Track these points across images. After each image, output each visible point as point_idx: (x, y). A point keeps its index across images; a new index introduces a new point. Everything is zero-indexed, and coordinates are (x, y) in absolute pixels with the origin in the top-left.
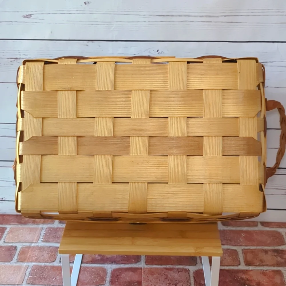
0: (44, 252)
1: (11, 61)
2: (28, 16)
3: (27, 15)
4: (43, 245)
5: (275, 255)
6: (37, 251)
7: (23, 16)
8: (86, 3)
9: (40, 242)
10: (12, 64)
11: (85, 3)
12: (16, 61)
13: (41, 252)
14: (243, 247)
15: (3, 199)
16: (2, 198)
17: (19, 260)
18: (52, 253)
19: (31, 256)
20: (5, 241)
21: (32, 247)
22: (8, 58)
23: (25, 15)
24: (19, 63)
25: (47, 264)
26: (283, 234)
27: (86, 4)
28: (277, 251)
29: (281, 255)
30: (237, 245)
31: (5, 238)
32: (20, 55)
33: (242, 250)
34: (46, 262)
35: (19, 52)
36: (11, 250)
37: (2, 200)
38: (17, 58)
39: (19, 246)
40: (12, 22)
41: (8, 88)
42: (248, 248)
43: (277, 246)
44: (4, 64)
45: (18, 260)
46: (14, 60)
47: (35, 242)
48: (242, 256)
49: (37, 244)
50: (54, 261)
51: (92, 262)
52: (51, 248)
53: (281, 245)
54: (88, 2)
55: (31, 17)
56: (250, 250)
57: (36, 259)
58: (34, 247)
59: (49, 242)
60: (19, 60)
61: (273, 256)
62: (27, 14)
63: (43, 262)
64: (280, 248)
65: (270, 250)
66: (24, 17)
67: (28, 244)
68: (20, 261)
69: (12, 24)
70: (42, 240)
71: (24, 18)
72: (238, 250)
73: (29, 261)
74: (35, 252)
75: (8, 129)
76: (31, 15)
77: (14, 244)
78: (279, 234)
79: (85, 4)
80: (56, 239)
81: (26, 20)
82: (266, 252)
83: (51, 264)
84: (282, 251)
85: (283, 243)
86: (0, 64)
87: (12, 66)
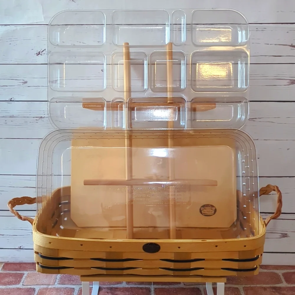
0: (61, 292)
1: (36, 120)
3: (53, 81)
4: (59, 287)
5: (273, 292)
6: (55, 292)
9: (57, 284)
10: (37, 122)
11: (102, 70)
13: (59, 292)
14: (244, 286)
16: (20, 246)
18: (69, 293)
20: (24, 285)
21: (50, 288)
22: (34, 117)
24: (43, 121)
26: (280, 274)
28: (275, 288)
29: (279, 291)
30: (239, 284)
31: (24, 282)
32: (44, 114)
33: (243, 288)
35: (44, 112)
36: (30, 292)
37: (20, 249)
38: (42, 117)
39: (37, 288)
40: (39, 86)
41: (32, 143)
42: (249, 286)
43: (275, 284)
44: (30, 122)
46: (39, 119)
47: (52, 285)
48: (243, 293)
49: (54, 286)
52: (67, 289)
53: (278, 283)
56: (250, 288)
58: (51, 288)
59: (65, 284)
60: (43, 118)
61: (271, 292)
64: (278, 285)
65: (268, 288)
67: (45, 286)
69: (39, 88)
70: (58, 283)
72: (239, 288)
74: (52, 293)
75: (30, 180)
77: (32, 287)
78: (277, 275)
79: (101, 71)
80: (71, 282)
82: (265, 289)
84: (280, 288)
85: (280, 282)
86: (27, 122)
87: (37, 124)
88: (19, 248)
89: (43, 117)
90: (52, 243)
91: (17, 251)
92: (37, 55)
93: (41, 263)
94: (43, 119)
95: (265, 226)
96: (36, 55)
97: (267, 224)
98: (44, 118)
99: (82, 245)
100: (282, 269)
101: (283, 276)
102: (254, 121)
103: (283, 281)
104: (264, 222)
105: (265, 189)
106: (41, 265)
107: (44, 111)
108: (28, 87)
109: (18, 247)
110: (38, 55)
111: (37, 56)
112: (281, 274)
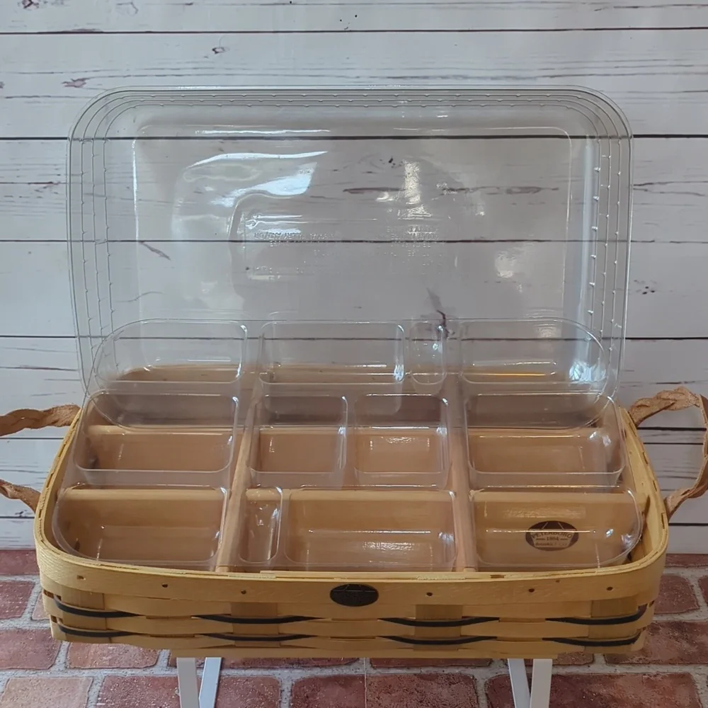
1: (37, 191)
2: (76, 84)
3: (74, 81)
5: (674, 637)
7: (65, 82)
8: (217, 50)
10: (40, 197)
11: (214, 50)
12: (47, 189)
15: (23, 515)
16: (19, 512)
17: (70, 664)
19: (99, 653)
20: (33, 618)
22: (29, 183)
23: (71, 81)
24: (57, 193)
25: (139, 673)
27: (216, 52)
28: (679, 626)
29: (689, 635)
31: (33, 609)
32: (58, 175)
34: (134, 668)
35: (57, 169)
36: (50, 641)
37: (20, 517)
38: (51, 183)
40: (37, 97)
41: (30, 253)
43: (679, 614)
44: (21, 197)
45: (68, 664)
46: (45, 188)
50: (153, 666)
51: (244, 664)
53: (688, 611)
54: (223, 48)
55: (85, 86)
57: (110, 660)
60: (55, 186)
61: (670, 637)
62: (75, 79)
63: (128, 668)
64: (687, 617)
65: (662, 625)
66: (68, 84)
68: (72, 667)
69: (39, 102)
71: (66, 86)
73: (94, 667)
75: (33, 350)
76: (83, 80)
79: (214, 52)
81: (73, 91)
82: (654, 628)
83: (148, 673)
84: (692, 625)
85: (692, 606)
86: (12, 196)
87: (39, 200)
88: (18, 515)
89: (55, 182)
90: (85, 579)
91: (14, 521)
92: (26, 7)
93: (61, 620)
94: (55, 189)
95: (665, 516)
96: (22, 6)
97: (673, 512)
98: (57, 184)
99: (165, 586)
100: (698, 566)
101: (699, 589)
102: (646, 190)
103: (700, 604)
104: (665, 502)
105: (671, 397)
106: (62, 625)
107: (55, 165)
108: (8, 98)
109: (16, 514)
110: (29, 5)
111: (25, 10)
112: (694, 583)
